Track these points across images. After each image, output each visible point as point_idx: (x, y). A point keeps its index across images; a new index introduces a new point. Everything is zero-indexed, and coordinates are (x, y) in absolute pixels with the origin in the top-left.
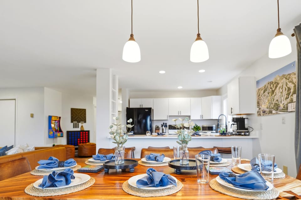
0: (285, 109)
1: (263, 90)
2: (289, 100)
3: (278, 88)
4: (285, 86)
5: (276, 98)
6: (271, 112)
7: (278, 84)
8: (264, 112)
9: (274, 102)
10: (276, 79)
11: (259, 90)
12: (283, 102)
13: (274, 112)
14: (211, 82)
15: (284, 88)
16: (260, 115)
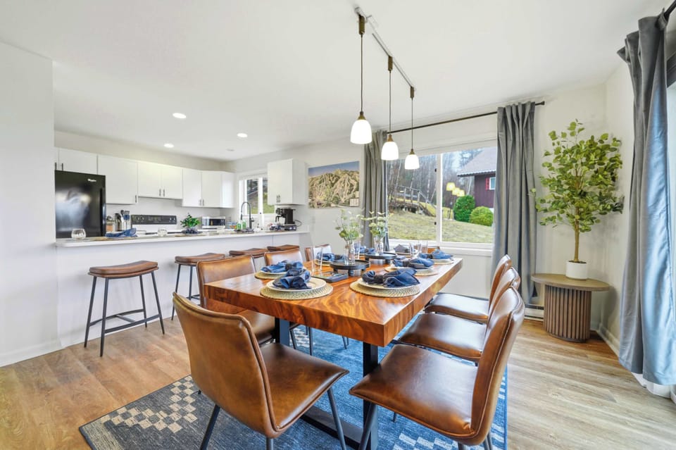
0: (347, 204)
1: (319, 180)
2: (351, 195)
3: (338, 182)
4: (347, 181)
5: (336, 191)
6: (329, 205)
7: (339, 178)
8: (319, 204)
9: (333, 195)
10: (337, 173)
11: (313, 179)
12: (344, 197)
13: (333, 205)
14: (232, 150)
15: (346, 184)
16: (313, 207)
